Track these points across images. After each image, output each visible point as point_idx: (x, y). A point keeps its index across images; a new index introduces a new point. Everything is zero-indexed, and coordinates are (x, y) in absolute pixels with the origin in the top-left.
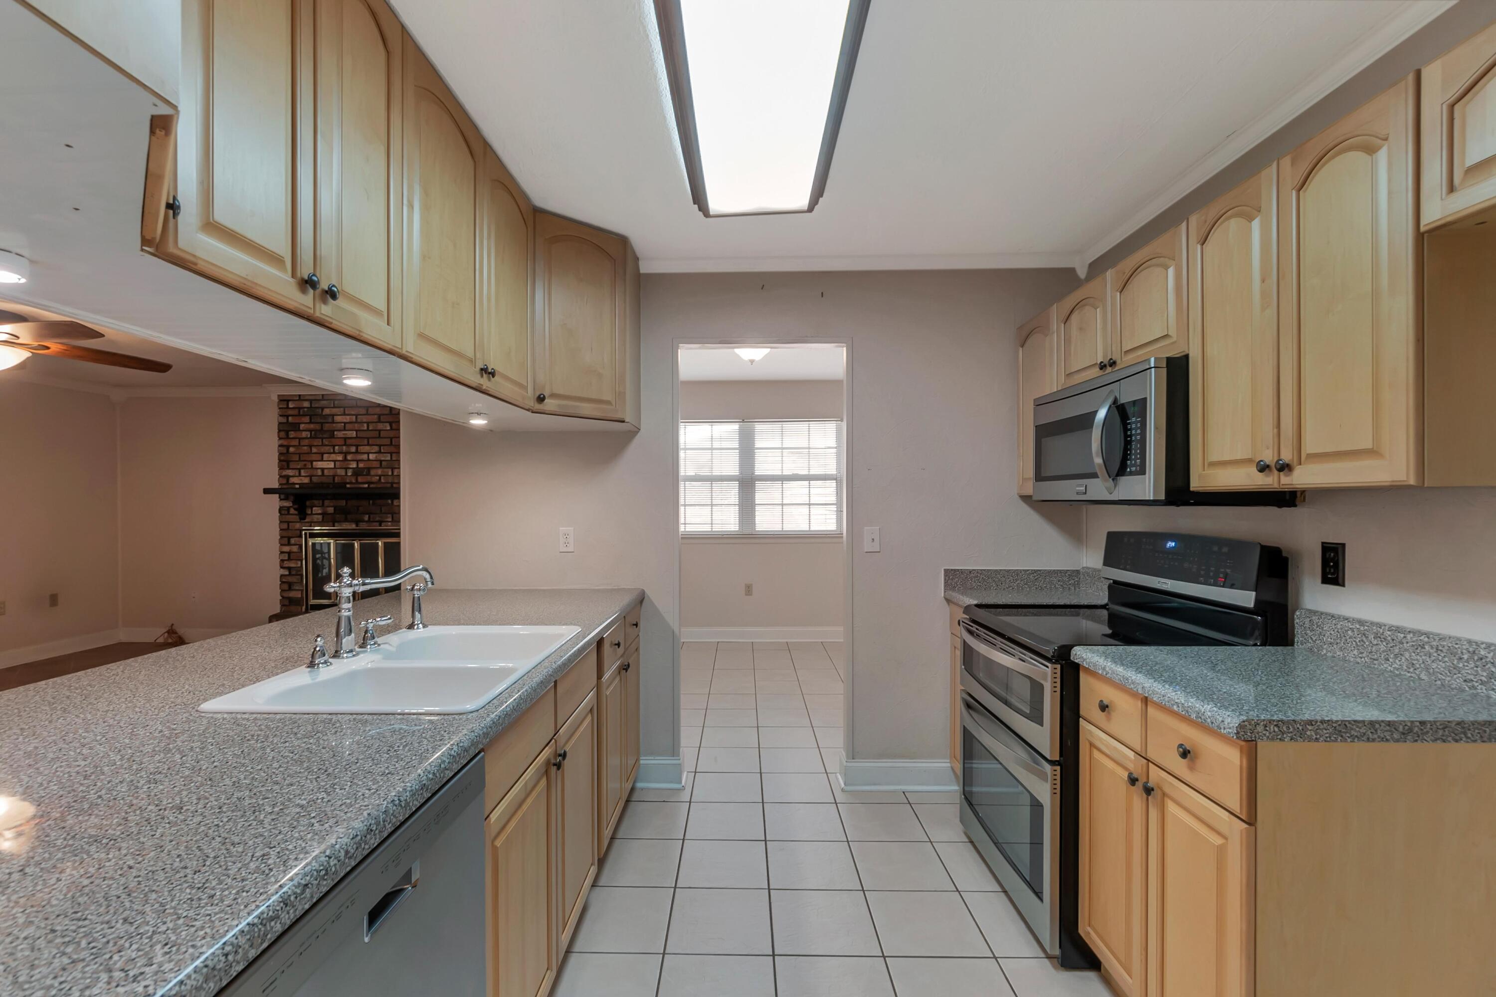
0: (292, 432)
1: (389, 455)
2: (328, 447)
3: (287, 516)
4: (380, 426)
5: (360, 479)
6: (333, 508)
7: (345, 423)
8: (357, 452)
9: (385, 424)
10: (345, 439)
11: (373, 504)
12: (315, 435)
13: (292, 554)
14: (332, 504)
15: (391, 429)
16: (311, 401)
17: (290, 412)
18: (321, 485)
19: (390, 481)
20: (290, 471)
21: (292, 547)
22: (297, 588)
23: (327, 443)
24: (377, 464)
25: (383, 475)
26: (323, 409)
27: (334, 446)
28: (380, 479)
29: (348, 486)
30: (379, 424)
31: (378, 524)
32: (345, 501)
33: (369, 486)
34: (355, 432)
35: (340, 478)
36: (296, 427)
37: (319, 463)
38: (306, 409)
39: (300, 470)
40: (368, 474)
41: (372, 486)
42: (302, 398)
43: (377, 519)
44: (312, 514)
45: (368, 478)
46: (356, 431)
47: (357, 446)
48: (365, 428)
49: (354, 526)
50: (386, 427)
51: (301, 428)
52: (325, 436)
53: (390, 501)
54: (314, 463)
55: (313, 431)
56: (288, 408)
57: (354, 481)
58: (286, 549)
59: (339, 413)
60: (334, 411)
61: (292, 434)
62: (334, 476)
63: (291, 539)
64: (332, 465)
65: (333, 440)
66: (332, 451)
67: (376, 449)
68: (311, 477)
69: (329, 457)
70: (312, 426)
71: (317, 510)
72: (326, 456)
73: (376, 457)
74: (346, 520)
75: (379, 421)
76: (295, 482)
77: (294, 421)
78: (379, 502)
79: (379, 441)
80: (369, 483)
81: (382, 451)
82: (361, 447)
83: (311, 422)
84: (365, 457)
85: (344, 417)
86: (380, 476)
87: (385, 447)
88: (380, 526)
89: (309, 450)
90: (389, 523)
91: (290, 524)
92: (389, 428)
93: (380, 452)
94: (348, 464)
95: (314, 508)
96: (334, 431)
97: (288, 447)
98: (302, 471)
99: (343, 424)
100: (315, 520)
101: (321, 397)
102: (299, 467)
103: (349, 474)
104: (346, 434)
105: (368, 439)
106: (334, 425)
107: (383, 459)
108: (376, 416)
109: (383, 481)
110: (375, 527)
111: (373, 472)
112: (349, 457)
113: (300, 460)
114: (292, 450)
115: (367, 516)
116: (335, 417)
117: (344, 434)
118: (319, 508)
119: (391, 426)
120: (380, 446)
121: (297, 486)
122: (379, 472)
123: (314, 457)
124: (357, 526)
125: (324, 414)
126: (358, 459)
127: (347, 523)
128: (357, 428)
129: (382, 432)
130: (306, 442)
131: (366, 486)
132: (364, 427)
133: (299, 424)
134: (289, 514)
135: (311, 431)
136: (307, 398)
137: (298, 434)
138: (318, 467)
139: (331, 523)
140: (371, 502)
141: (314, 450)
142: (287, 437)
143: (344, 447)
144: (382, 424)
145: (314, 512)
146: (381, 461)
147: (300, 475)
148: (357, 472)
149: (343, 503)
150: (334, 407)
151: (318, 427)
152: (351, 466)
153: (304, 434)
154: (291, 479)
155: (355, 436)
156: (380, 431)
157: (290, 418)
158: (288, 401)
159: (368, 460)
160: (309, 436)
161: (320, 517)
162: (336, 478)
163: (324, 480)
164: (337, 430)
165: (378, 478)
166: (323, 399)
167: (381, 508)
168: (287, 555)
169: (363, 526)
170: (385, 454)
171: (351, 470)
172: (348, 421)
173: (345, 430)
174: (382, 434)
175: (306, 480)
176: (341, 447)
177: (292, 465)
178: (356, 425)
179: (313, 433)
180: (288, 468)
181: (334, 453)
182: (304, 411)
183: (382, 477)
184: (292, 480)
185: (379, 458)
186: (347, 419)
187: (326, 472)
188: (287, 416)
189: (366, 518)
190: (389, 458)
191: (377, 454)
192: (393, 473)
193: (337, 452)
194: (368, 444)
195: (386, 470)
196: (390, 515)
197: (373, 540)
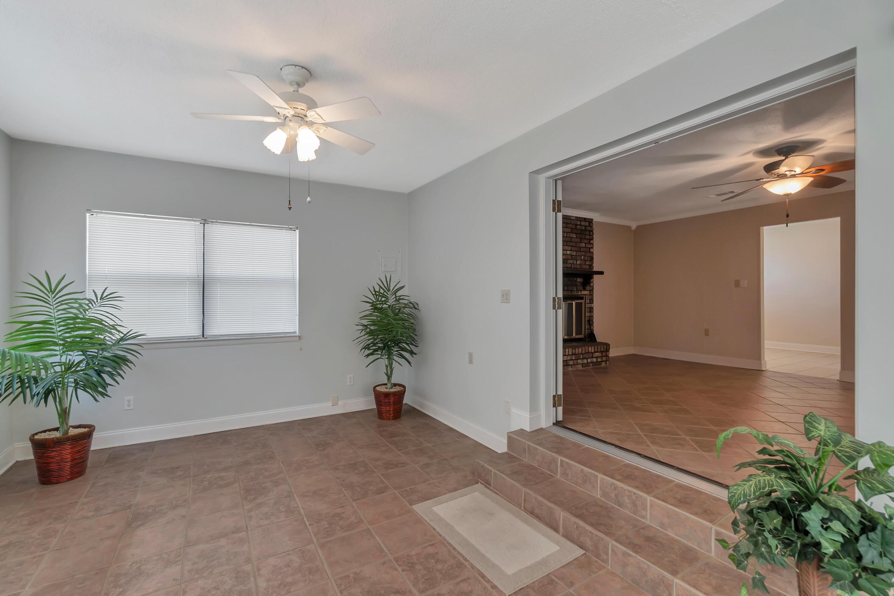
1: (575, 252)
11: (569, 280)
19: (575, 267)
24: (570, 257)
30: (571, 234)
31: (570, 292)
41: (569, 269)
43: (571, 289)
45: (567, 265)
48: (566, 235)
53: (575, 279)
73: (570, 253)
75: (571, 232)
79: (571, 244)
80: (567, 268)
84: (566, 252)
86: (571, 264)
87: (574, 248)
88: (572, 293)
90: (575, 292)
92: (575, 237)
108: (570, 229)
109: (572, 267)
111: (569, 262)
115: (566, 287)
122: (571, 262)
146: (572, 255)
165: (570, 265)
183: (572, 265)
190: (575, 254)
192: (576, 262)
196: (575, 287)
197: (571, 301)
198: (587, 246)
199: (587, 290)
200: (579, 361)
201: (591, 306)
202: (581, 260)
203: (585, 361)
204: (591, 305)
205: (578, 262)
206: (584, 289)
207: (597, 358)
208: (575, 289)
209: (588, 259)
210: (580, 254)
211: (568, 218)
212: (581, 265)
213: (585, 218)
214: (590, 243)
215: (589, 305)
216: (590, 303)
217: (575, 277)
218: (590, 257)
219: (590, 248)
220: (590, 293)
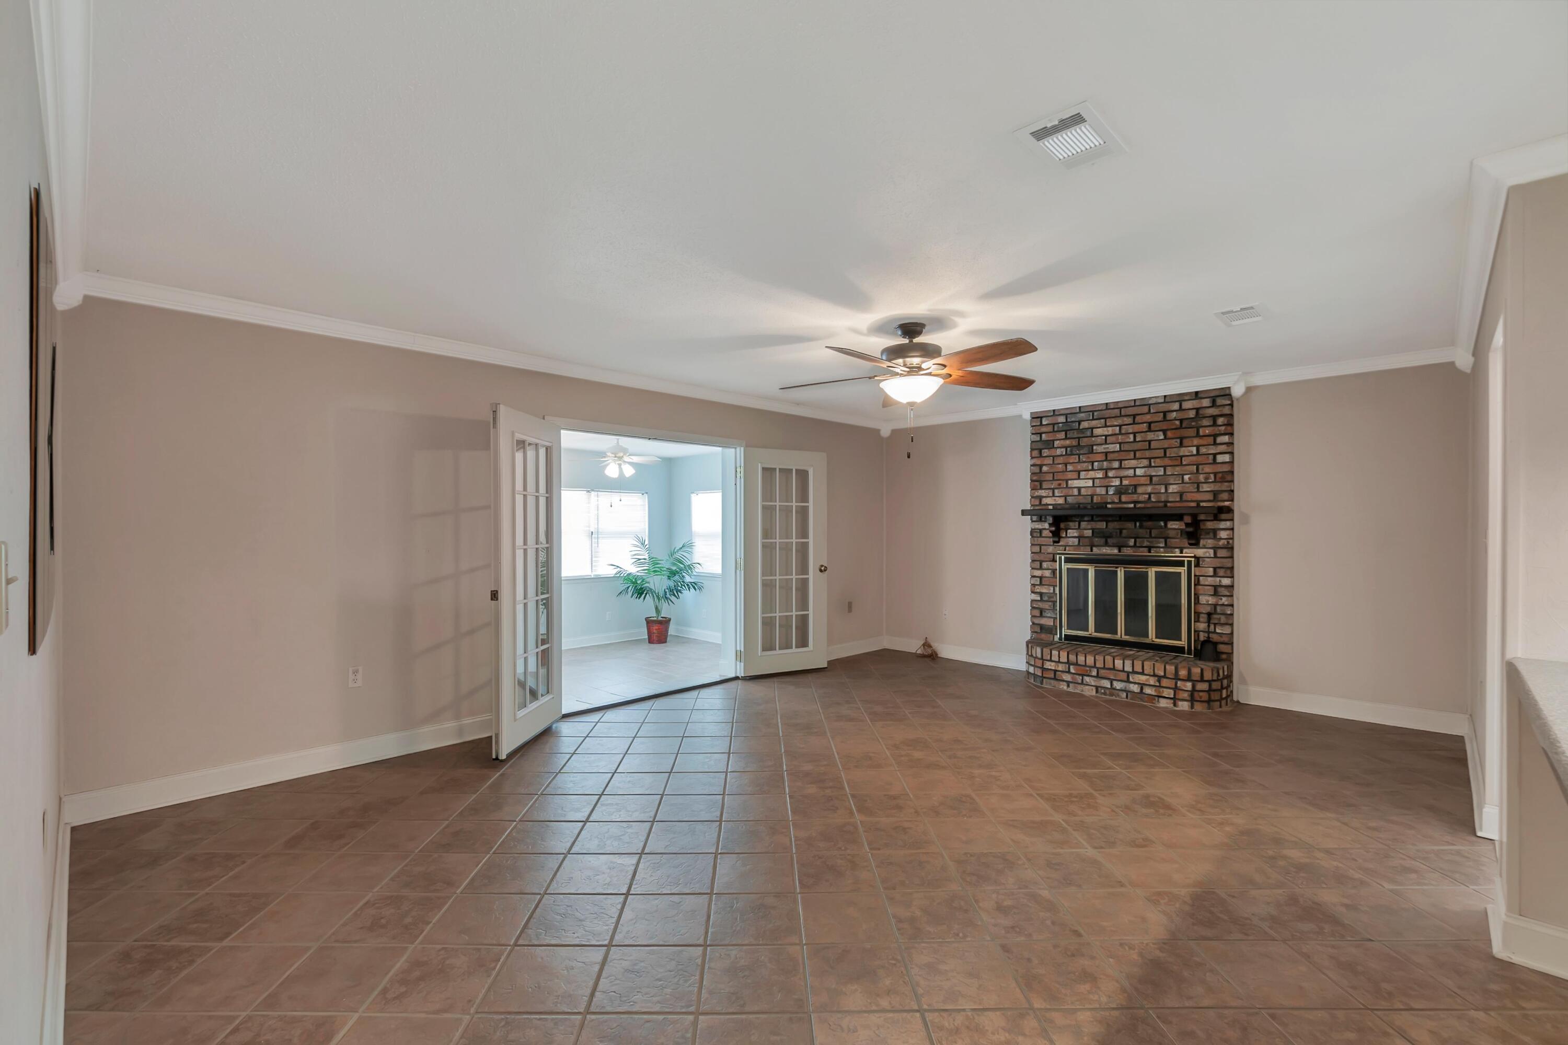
0: (1046, 450)
1: (1162, 469)
2: (1086, 464)
3: (1040, 539)
4: (1150, 436)
5: (1124, 498)
6: (1091, 531)
7: (1106, 436)
8: (1120, 467)
9: (1157, 433)
10: (1106, 454)
11: (1141, 527)
12: (1070, 451)
13: (1044, 579)
14: (1090, 527)
15: (1165, 438)
16: (1066, 415)
17: (1044, 429)
18: (1078, 506)
19: (1163, 500)
20: (1043, 491)
21: (1045, 571)
22: (1049, 615)
23: (1084, 460)
24: (1145, 480)
25: (1152, 493)
26: (1080, 422)
27: (1093, 463)
28: (1150, 497)
29: (1109, 506)
30: (1148, 433)
31: (1146, 549)
32: (1105, 523)
33: (1135, 506)
34: (1118, 445)
35: (1099, 498)
36: (1050, 444)
37: (1075, 481)
38: (1061, 425)
39: (1053, 490)
40: (1135, 492)
41: (1139, 505)
42: (1056, 413)
43: (1146, 544)
44: (1066, 537)
45: (1135, 497)
46: (1120, 444)
47: (1121, 461)
48: (1132, 440)
49: (1116, 551)
50: (1158, 436)
51: (1055, 446)
52: (1082, 452)
53: (1162, 524)
54: (1070, 482)
55: (1069, 447)
56: (1041, 424)
57: (1116, 501)
58: (1038, 573)
59: (1099, 426)
60: (1094, 423)
61: (1046, 452)
62: (1092, 496)
63: (1043, 563)
64: (1090, 483)
65: (1090, 455)
66: (1090, 468)
67: (1146, 462)
68: (1065, 497)
69: (1087, 474)
70: (1068, 442)
71: (1071, 533)
72: (1083, 474)
73: (1145, 472)
74: (1106, 544)
75: (1150, 430)
76: (1048, 503)
77: (1048, 439)
78: (1149, 524)
79: (1148, 454)
80: (1135, 502)
81: (1153, 464)
82: (1126, 462)
83: (1066, 438)
84: (1131, 472)
85: (1105, 429)
86: (1150, 494)
87: (1158, 460)
88: (1150, 552)
89: (1064, 467)
90: (1162, 550)
91: (1042, 547)
92: (1162, 437)
93: (1150, 466)
94: (1109, 482)
95: (1069, 531)
96: (1092, 446)
97: (1041, 466)
98: (1056, 491)
99: (1104, 437)
100: (1070, 543)
101: (1078, 411)
102: (1052, 487)
103: (1111, 492)
104: (1108, 448)
105: (1135, 452)
106: (1093, 439)
107: (1154, 474)
108: (1145, 425)
109: (1153, 500)
110: (1143, 552)
111: (1140, 490)
112: (1111, 474)
113: (1054, 480)
114: (1045, 469)
115: (1133, 540)
116: (1094, 430)
117: (1104, 448)
118: (1075, 531)
119: (1165, 434)
120: (1150, 459)
121: (1051, 507)
122: (1150, 489)
123: (1070, 475)
124: (1120, 551)
125: (1081, 428)
126: (1122, 475)
127: (1107, 548)
128: (1120, 441)
129: (1152, 443)
130: (1061, 460)
131: (1132, 505)
132: (1130, 439)
133: (1053, 441)
134: (1041, 536)
135: (1066, 448)
136: (1062, 412)
137: (1053, 452)
138: (1073, 486)
139: (1089, 548)
140: (1138, 524)
141: (1070, 468)
142: (1041, 456)
143: (1105, 463)
144: (1153, 433)
145: (1068, 535)
146: (1151, 477)
147: (1053, 496)
148: (1120, 491)
149: (1103, 525)
150: (1093, 419)
151: (1074, 443)
152: (1113, 484)
153: (1059, 452)
154: (1044, 499)
155: (1119, 450)
156: (1150, 442)
157: (1043, 436)
158: (1041, 418)
159: (1135, 475)
160: (1064, 453)
161: (1076, 540)
162: (1095, 497)
163: (1081, 500)
164: (1095, 445)
165: (1147, 496)
166: (1080, 412)
167: (1150, 532)
168: (1038, 579)
169: (1127, 551)
170: (1156, 468)
171: (1113, 488)
172: (1110, 433)
173: (1106, 443)
174: (1153, 445)
175: (1061, 501)
176: (1101, 463)
177: (1045, 485)
178: (1120, 437)
179: (1069, 449)
180: (1041, 488)
181: (1093, 469)
182: (1058, 427)
183: (1152, 495)
184: (1045, 501)
185: (1148, 473)
186: (1109, 431)
187: (1083, 492)
188: (1041, 434)
189: (1132, 542)
190: (1162, 473)
191: (1146, 469)
192: (1166, 489)
193: (1096, 468)
194: (1135, 458)
195: (1157, 487)
196: (1163, 540)
197: (1141, 569)
198: (1203, 450)
199: (1204, 547)
201: (1220, 581)
202: (1183, 482)
204: (1218, 579)
205: (1172, 489)
206: (1196, 544)
208: (1162, 545)
209: (1206, 478)
210: (1178, 470)
211: (1137, 403)
212: (1181, 494)
213: (1197, 393)
214: (1215, 444)
215: (1210, 579)
216: (1215, 575)
217: (1162, 521)
218: (1215, 474)
219: (1215, 455)
220: (1215, 553)
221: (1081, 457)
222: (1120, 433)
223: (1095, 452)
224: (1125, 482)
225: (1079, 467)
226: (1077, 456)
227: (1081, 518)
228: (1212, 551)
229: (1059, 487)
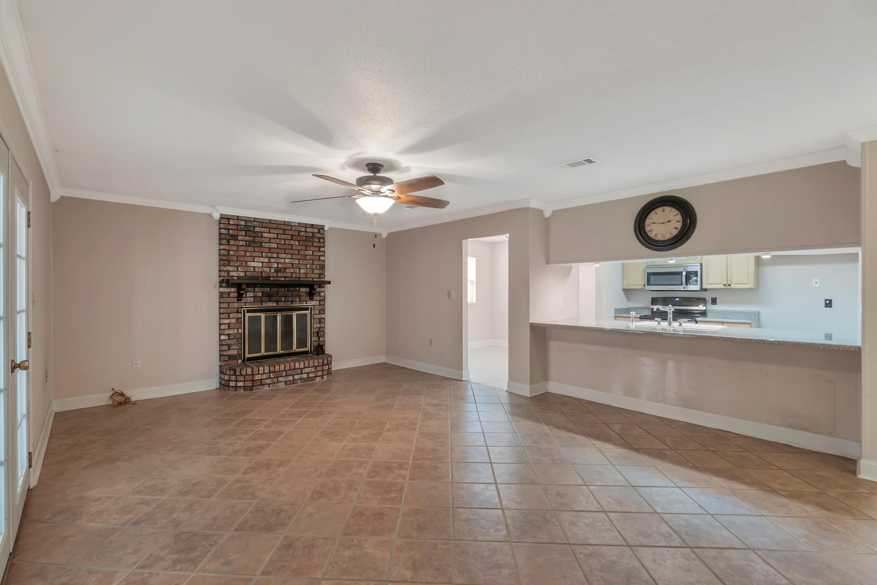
0: (232, 241)
1: (298, 260)
2: (258, 253)
3: (228, 299)
4: (292, 242)
5: (279, 275)
6: (261, 293)
7: (270, 238)
8: (277, 257)
9: (295, 241)
10: (270, 248)
11: (288, 290)
12: (249, 244)
13: (231, 325)
14: (260, 291)
15: (299, 245)
16: (246, 221)
17: (230, 227)
18: (253, 278)
19: (298, 277)
20: (230, 267)
21: (231, 319)
22: (234, 348)
23: (257, 250)
24: (289, 266)
25: (294, 273)
26: (254, 227)
27: (262, 253)
28: (292, 275)
29: (272, 279)
30: (291, 241)
31: (290, 303)
32: (269, 288)
33: (285, 279)
34: (276, 245)
35: (266, 274)
36: (235, 237)
37: (252, 263)
38: (242, 226)
39: (237, 267)
40: (285, 272)
41: (287, 279)
42: (239, 218)
43: (290, 300)
44: (246, 297)
45: (285, 274)
46: (277, 244)
47: (278, 254)
48: (283, 243)
49: (275, 304)
50: (296, 243)
51: (239, 239)
52: (256, 245)
53: (298, 289)
54: (248, 263)
55: (248, 241)
56: (229, 224)
57: (275, 276)
58: (224, 321)
59: (266, 232)
60: (263, 230)
61: (232, 242)
62: (262, 272)
63: (230, 315)
64: (260, 265)
65: (261, 248)
66: (261, 256)
67: (290, 256)
68: (245, 272)
69: (259, 259)
70: (247, 238)
71: (249, 294)
72: (256, 259)
73: (290, 261)
74: (270, 301)
75: (292, 239)
76: (234, 275)
77: (233, 234)
78: (291, 289)
79: (291, 252)
80: (285, 277)
81: (293, 258)
82: (280, 255)
83: (246, 235)
84: (283, 261)
85: (269, 234)
86: (292, 273)
87: (296, 256)
88: (292, 304)
89: (245, 253)
90: (298, 302)
91: (230, 304)
92: (297, 244)
93: (292, 258)
94: (271, 265)
95: (248, 293)
96: (262, 243)
97: (229, 251)
98: (239, 268)
99: (269, 239)
100: (249, 301)
101: (253, 220)
102: (237, 265)
103: (272, 271)
104: (271, 245)
105: (285, 249)
106: (263, 239)
107: (294, 263)
108: (290, 236)
109: (293, 276)
110: (289, 304)
111: (287, 271)
112: (272, 260)
113: (237, 260)
114: (231, 253)
115: (284, 298)
116: (263, 233)
117: (269, 245)
118: (251, 293)
119: (299, 243)
120: (292, 254)
121: (236, 278)
122: (292, 270)
123: (248, 259)
124: (277, 304)
125: (255, 231)
126: (278, 262)
127: (270, 303)
128: (277, 242)
129: (293, 246)
130: (243, 248)
131: (283, 279)
132: (282, 242)
133: (238, 236)
134: (229, 297)
135: (246, 241)
136: (243, 219)
137: (237, 243)
138: (251, 266)
139: (260, 303)
140: (286, 289)
141: (248, 254)
142: (229, 244)
143: (269, 254)
144: (293, 241)
145: (247, 296)
146: (293, 264)
147: (238, 271)
148: (277, 270)
149: (268, 290)
150: (262, 227)
151: (251, 239)
152: (274, 266)
153: (241, 243)
154: (231, 272)
155: (276, 247)
156: (292, 245)
157: (231, 231)
158: (229, 219)
159: (285, 263)
160: (245, 245)
161: (252, 299)
162: (264, 273)
163: (255, 274)
164: (264, 242)
165: (291, 274)
166: (254, 221)
167: (292, 293)
168: (227, 325)
169: (281, 304)
170: (295, 260)
171: (273, 269)
172: (272, 237)
173: (270, 243)
174: (294, 247)
175: (242, 274)
176: (267, 253)
177: (231, 264)
178: (277, 240)
179: (247, 242)
180: (229, 265)
181: (262, 257)
182: (241, 227)
183: (293, 274)
184: (231, 274)
185: (291, 262)
186: (272, 236)
187: (257, 269)
188: (229, 230)
189: (283, 299)
190: (297, 263)
191: (290, 260)
192: (299, 271)
193: (264, 256)
194: (285, 253)
195: (296, 269)
196: (298, 297)
197: (290, 313)
198: (315, 253)
199: (315, 300)
200: (280, 379)
201: (322, 316)
202: (307, 268)
203: (291, 378)
204: (321, 315)
205: (302, 271)
206: (311, 299)
207: (308, 373)
208: (298, 300)
209: (316, 267)
210: (305, 262)
211: (286, 223)
212: (306, 274)
213: (312, 225)
214: (319, 251)
215: (317, 315)
216: (320, 313)
217: (297, 287)
218: (320, 265)
219: (319, 256)
220: (320, 303)
221: (255, 248)
222: (277, 238)
223: (263, 246)
224: (280, 266)
225: (254, 254)
226: (253, 248)
227: (255, 285)
228: (318, 302)
229: (241, 265)
